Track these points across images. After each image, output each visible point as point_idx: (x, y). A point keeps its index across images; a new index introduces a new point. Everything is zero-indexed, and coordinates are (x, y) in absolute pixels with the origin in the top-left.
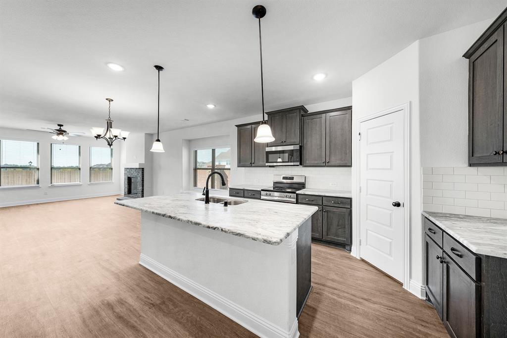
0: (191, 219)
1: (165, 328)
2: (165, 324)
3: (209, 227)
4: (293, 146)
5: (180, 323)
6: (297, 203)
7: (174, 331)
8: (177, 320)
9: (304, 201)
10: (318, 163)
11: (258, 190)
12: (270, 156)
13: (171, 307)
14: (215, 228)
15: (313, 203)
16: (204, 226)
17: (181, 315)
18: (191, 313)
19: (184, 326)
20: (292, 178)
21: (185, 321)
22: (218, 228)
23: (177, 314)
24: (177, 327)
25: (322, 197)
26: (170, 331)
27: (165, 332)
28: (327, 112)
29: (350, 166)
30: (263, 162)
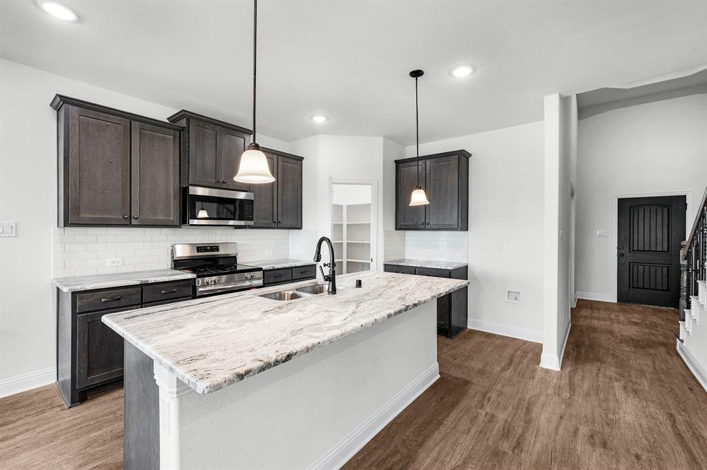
1: (434, 454)
2: (428, 456)
4: (243, 193)
5: (424, 441)
6: (264, 285)
7: (436, 445)
8: (421, 446)
9: (272, 280)
10: (268, 224)
13: (398, 457)
17: (411, 443)
18: (407, 433)
19: (427, 437)
20: (216, 249)
21: (421, 437)
23: (410, 447)
24: (430, 443)
25: (292, 268)
26: (437, 449)
27: (440, 452)
28: (280, 155)
29: (300, 228)
30: (168, 215)
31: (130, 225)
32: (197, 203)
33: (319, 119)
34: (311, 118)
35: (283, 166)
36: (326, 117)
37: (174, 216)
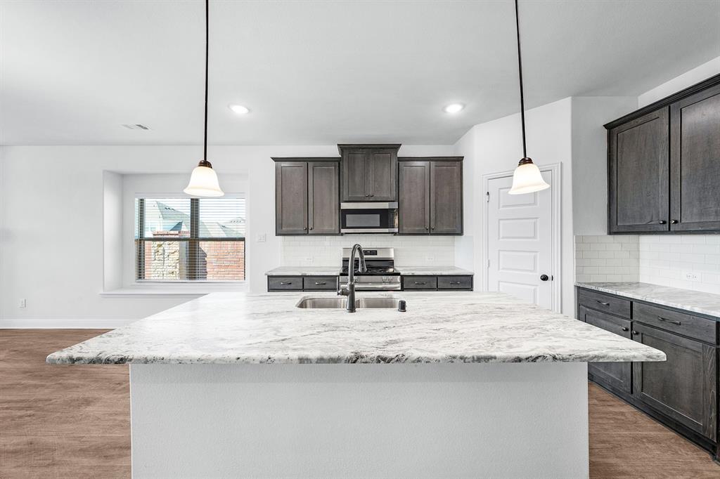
0: (458, 351)
3: (518, 360)
4: (387, 203)
6: (403, 289)
9: (412, 286)
10: (419, 230)
11: (334, 274)
12: (348, 216)
14: (537, 358)
15: (425, 286)
16: (504, 361)
20: (375, 253)
22: (544, 357)
25: (437, 276)
28: (432, 161)
29: (461, 233)
30: (331, 226)
31: (307, 234)
32: (347, 216)
33: (454, 109)
34: (443, 109)
35: (436, 171)
36: (461, 104)
37: (335, 228)
